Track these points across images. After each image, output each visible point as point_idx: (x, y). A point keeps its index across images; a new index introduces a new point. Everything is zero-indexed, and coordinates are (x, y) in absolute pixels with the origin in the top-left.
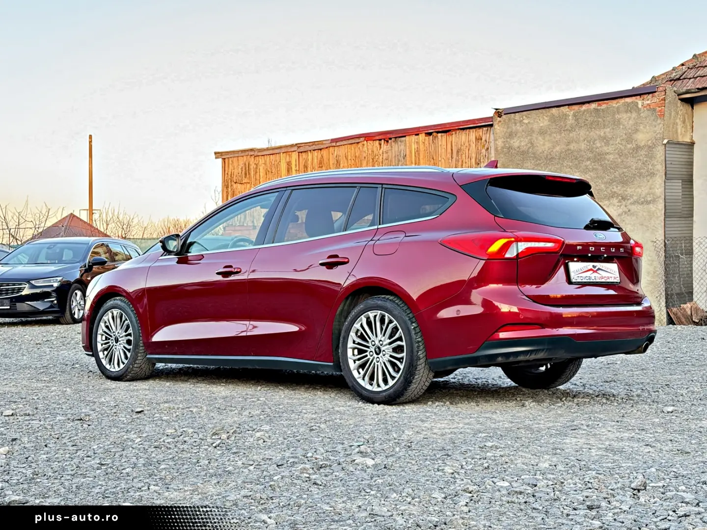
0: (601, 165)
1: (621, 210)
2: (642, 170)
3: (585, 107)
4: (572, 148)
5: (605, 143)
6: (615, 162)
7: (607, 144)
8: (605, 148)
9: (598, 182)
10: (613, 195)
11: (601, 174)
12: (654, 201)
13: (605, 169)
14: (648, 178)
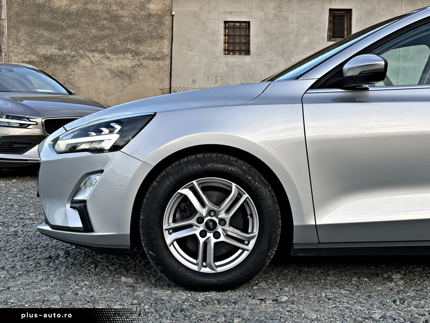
0: (118, 26)
1: (134, 63)
4: (90, 8)
5: (120, 8)
6: (129, 24)
7: (123, 8)
8: (121, 12)
9: (114, 38)
10: (127, 51)
11: (117, 32)
12: (162, 58)
13: (120, 29)
14: (158, 40)
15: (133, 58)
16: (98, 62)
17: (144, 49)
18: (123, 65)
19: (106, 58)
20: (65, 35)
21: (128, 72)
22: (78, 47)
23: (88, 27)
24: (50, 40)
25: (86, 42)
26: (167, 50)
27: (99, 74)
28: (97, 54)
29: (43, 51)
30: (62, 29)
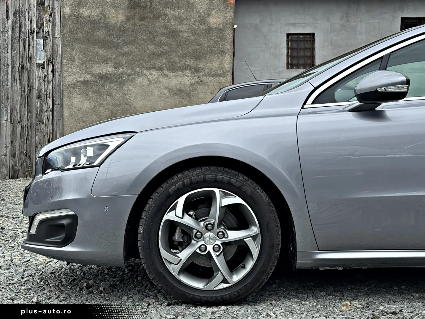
0: (176, 41)
1: (194, 80)
2: (214, 48)
5: (179, 22)
6: (188, 40)
8: (179, 27)
10: (186, 67)
11: (176, 48)
12: (223, 75)
13: (179, 45)
14: (219, 55)
15: (193, 75)
16: (155, 81)
17: (204, 65)
18: (182, 82)
19: (164, 76)
20: (121, 53)
21: (188, 90)
22: (134, 65)
23: (145, 44)
24: (105, 58)
25: (143, 59)
26: (228, 65)
27: (156, 92)
28: (155, 72)
29: (98, 70)
30: (118, 46)
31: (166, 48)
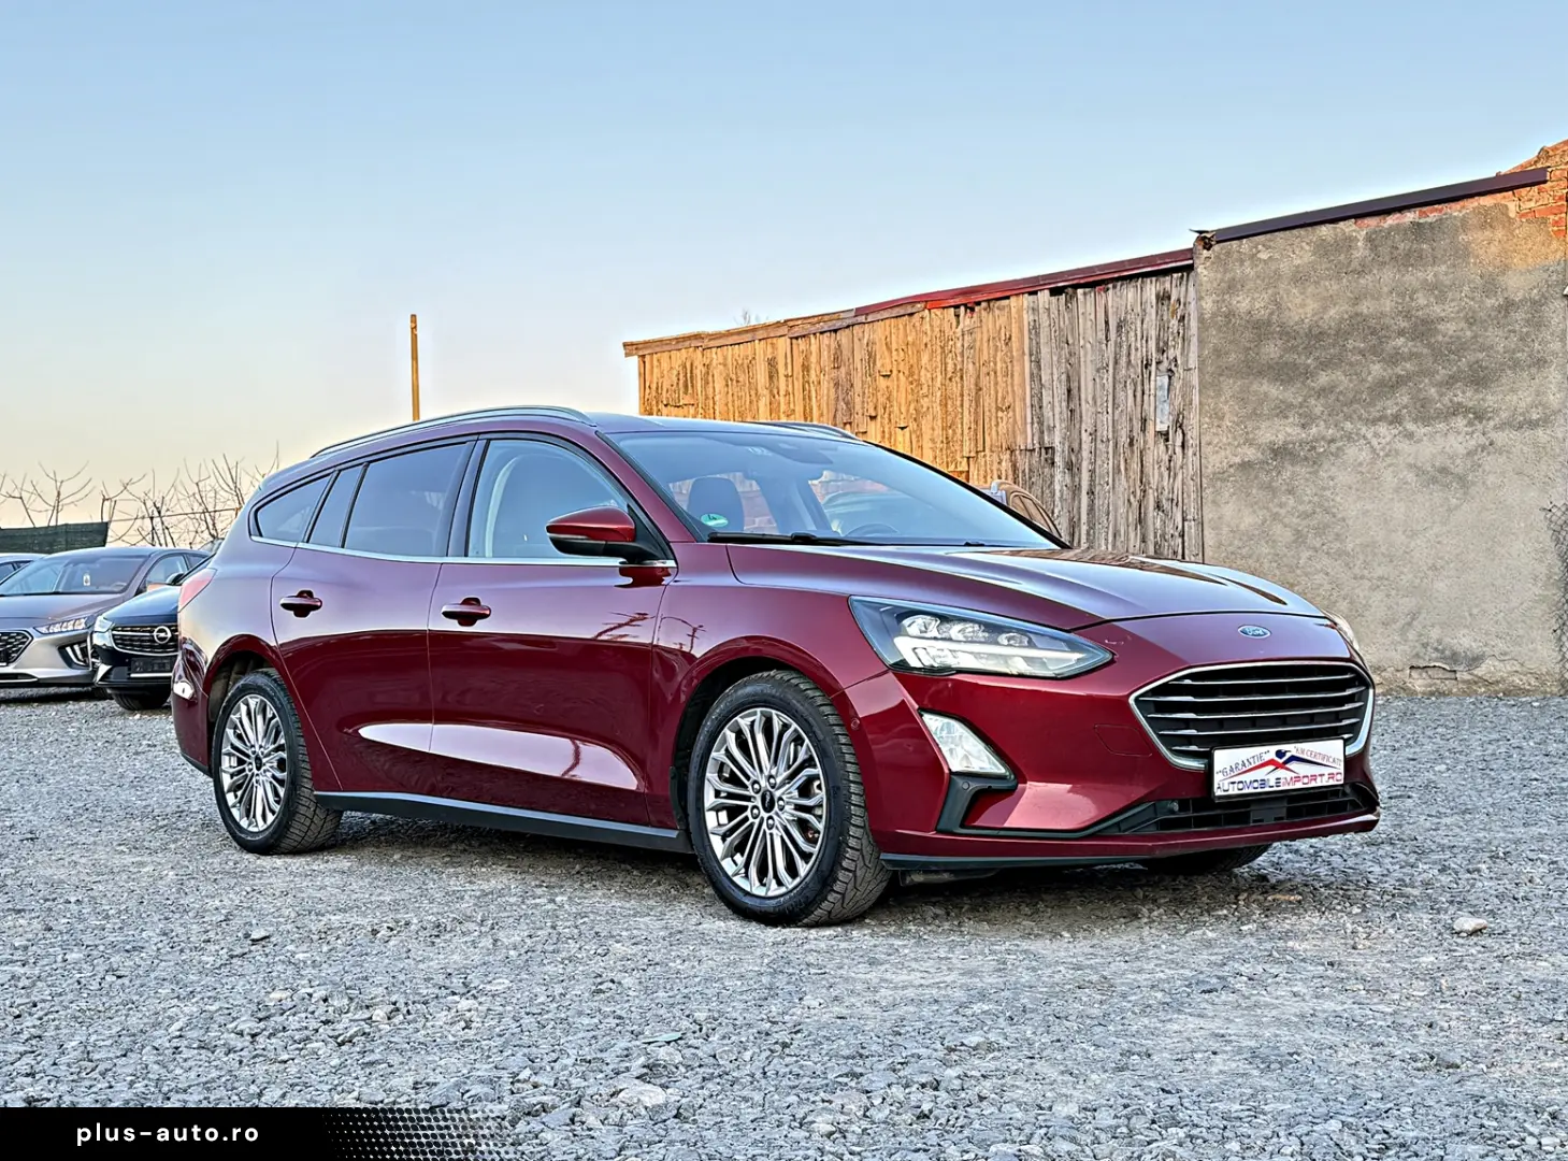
0: (1429, 345)
1: (1473, 443)
2: (1519, 355)
3: (1391, 220)
4: (1365, 311)
5: (1436, 297)
6: (1459, 338)
7: (1442, 299)
8: (1437, 308)
9: (1423, 381)
10: (1456, 410)
11: (1430, 364)
12: (1545, 423)
13: (1437, 354)
15: (1470, 430)
16: (1388, 447)
17: (1497, 401)
18: (1447, 449)
19: (1405, 436)
20: (1313, 388)
21: (1460, 470)
22: (1342, 415)
23: (1364, 361)
24: (1282, 405)
25: (1359, 399)
27: (1389, 478)
28: (1385, 428)
29: (1269, 435)
31: (1408, 366)
